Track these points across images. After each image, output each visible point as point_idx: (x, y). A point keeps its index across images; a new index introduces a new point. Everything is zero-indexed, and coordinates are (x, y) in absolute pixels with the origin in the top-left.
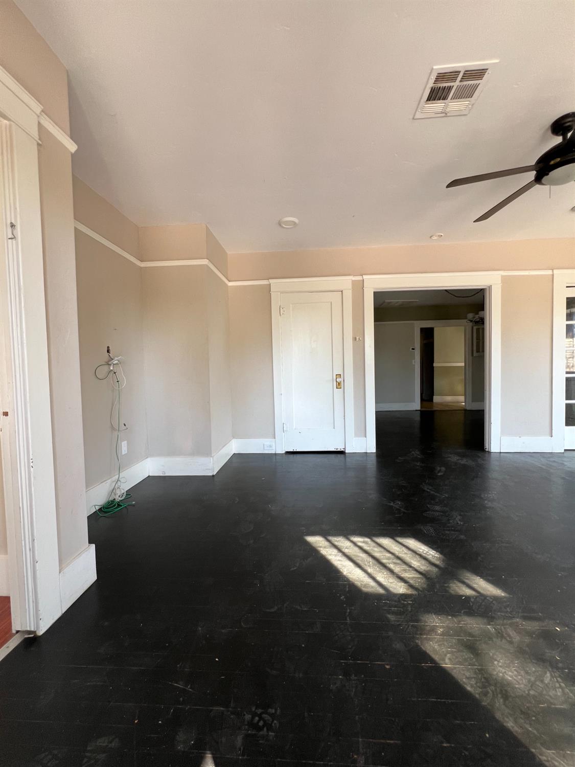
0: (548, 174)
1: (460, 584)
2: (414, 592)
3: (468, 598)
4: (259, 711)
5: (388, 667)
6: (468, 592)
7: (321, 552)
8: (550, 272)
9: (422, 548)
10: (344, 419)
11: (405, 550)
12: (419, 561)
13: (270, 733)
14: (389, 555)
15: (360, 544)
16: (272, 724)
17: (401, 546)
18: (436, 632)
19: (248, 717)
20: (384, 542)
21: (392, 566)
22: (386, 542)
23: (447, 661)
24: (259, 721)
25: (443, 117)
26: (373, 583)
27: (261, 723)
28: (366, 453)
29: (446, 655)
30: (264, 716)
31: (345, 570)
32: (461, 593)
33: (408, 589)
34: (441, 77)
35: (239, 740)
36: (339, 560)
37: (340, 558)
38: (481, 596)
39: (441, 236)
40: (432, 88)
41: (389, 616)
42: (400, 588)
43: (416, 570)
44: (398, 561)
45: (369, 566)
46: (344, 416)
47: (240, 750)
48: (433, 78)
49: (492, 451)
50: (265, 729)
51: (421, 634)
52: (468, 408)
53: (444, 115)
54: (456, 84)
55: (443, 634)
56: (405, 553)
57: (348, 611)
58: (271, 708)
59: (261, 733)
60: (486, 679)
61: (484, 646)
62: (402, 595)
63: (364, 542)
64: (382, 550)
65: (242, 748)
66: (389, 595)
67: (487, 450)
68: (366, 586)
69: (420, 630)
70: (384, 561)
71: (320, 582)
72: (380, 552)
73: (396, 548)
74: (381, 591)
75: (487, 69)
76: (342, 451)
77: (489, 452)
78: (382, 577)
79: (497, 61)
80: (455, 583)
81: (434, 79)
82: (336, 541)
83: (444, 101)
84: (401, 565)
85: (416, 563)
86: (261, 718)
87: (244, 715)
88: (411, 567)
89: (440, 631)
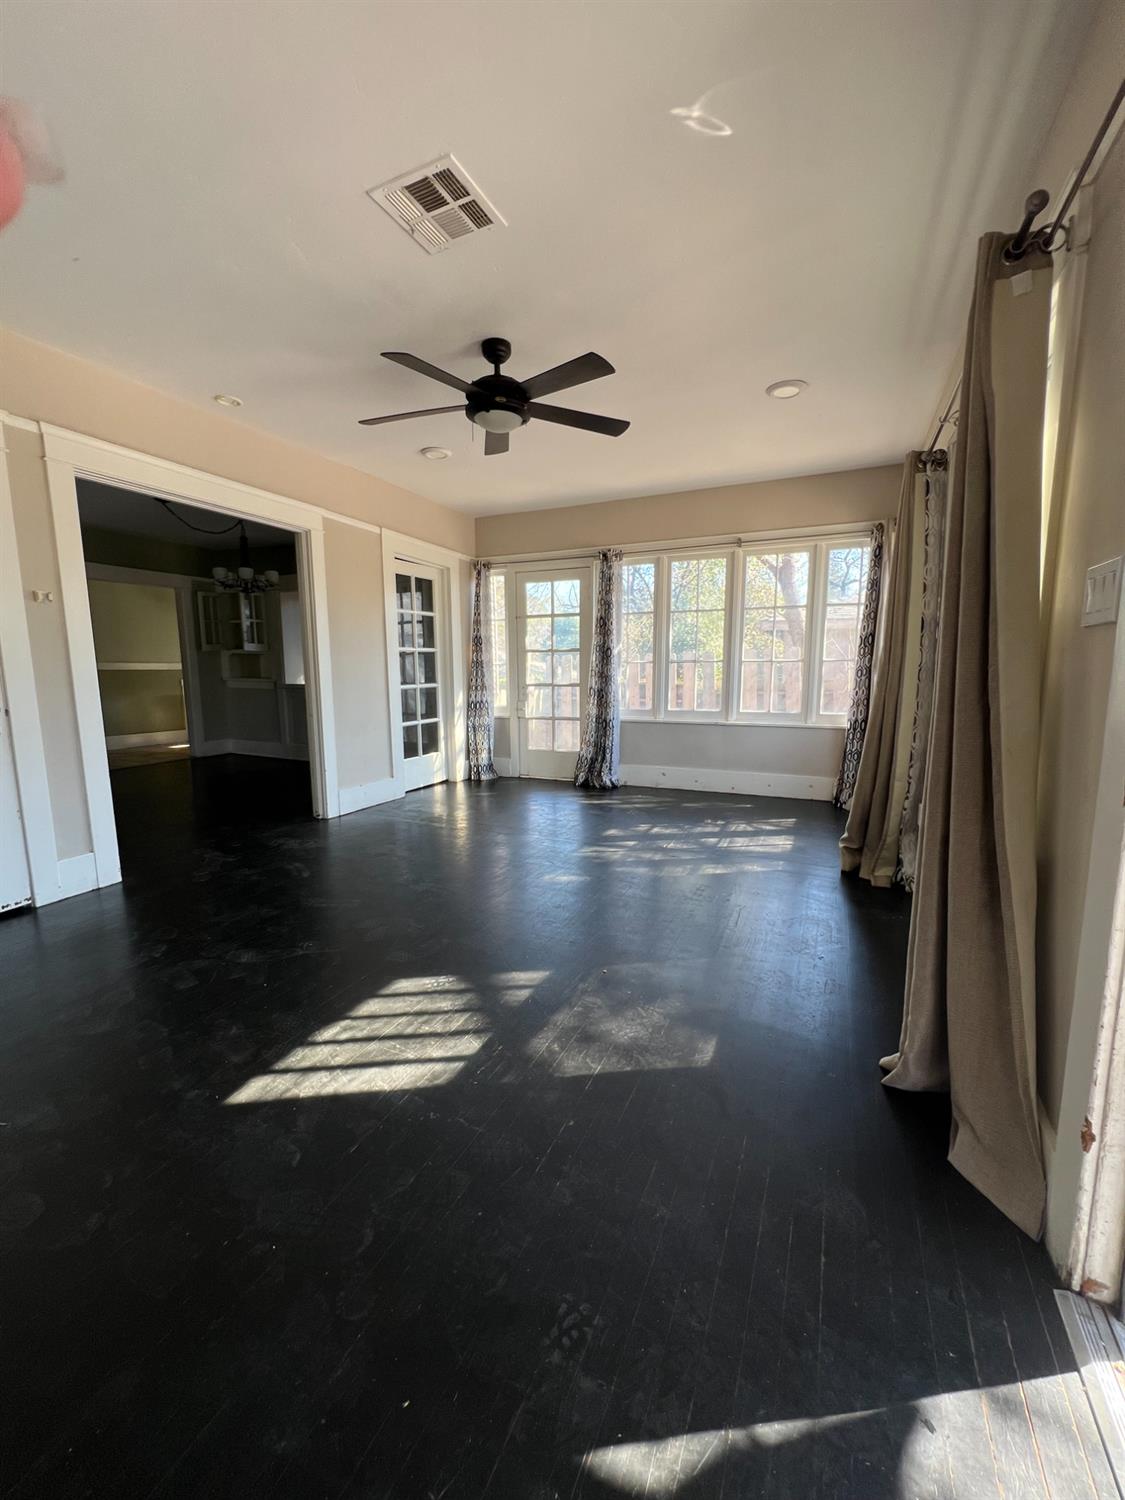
0: (488, 411)
1: (510, 992)
2: (489, 1035)
3: (531, 997)
4: (555, 1331)
5: (571, 1123)
6: (524, 994)
7: (302, 1095)
8: (376, 530)
9: (428, 983)
10: (22, 818)
11: (415, 999)
12: (445, 999)
13: (595, 1322)
14: (403, 1019)
15: (344, 1036)
16: (582, 1315)
17: (401, 999)
18: (556, 1052)
19: (556, 1357)
20: (373, 1009)
21: (426, 1029)
22: (371, 1006)
23: (593, 1065)
24: (571, 1338)
25: (406, 231)
26: (438, 1067)
27: (575, 1333)
28: (99, 889)
29: (587, 1063)
30: (565, 1325)
31: (381, 1083)
32: (523, 998)
33: (480, 1038)
34: (446, 177)
35: (587, 1384)
36: (350, 1081)
37: (349, 1077)
38: (539, 988)
39: (238, 404)
40: (426, 178)
41: (506, 1080)
42: (471, 1045)
43: (457, 1011)
44: (425, 1018)
45: (402, 1051)
46: (21, 811)
47: (601, 1386)
48: (440, 167)
49: (330, 817)
50: (586, 1329)
51: (551, 1066)
52: (199, 754)
53: (408, 228)
54: (454, 205)
55: (562, 1049)
56: (419, 1002)
57: (462, 1120)
58: (559, 1307)
59: (589, 1337)
60: (627, 1051)
61: (593, 1028)
62: (484, 1047)
63: (345, 1030)
64: (385, 1020)
65: (600, 1381)
66: (472, 1061)
67: (320, 817)
68: (435, 1076)
69: (544, 1065)
70: (409, 1030)
71: (371, 1131)
72: (386, 1024)
73: (399, 1005)
74: (459, 1065)
75: (491, 222)
76: (28, 907)
77: (325, 820)
78: (435, 1050)
79: (507, 225)
80: (506, 994)
81: (438, 171)
82: (299, 1061)
83: (423, 210)
84: (432, 1020)
85: (445, 1004)
86: (566, 1332)
87: (550, 1362)
88: (446, 1012)
89: (556, 1047)
